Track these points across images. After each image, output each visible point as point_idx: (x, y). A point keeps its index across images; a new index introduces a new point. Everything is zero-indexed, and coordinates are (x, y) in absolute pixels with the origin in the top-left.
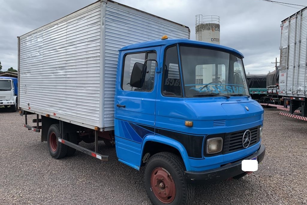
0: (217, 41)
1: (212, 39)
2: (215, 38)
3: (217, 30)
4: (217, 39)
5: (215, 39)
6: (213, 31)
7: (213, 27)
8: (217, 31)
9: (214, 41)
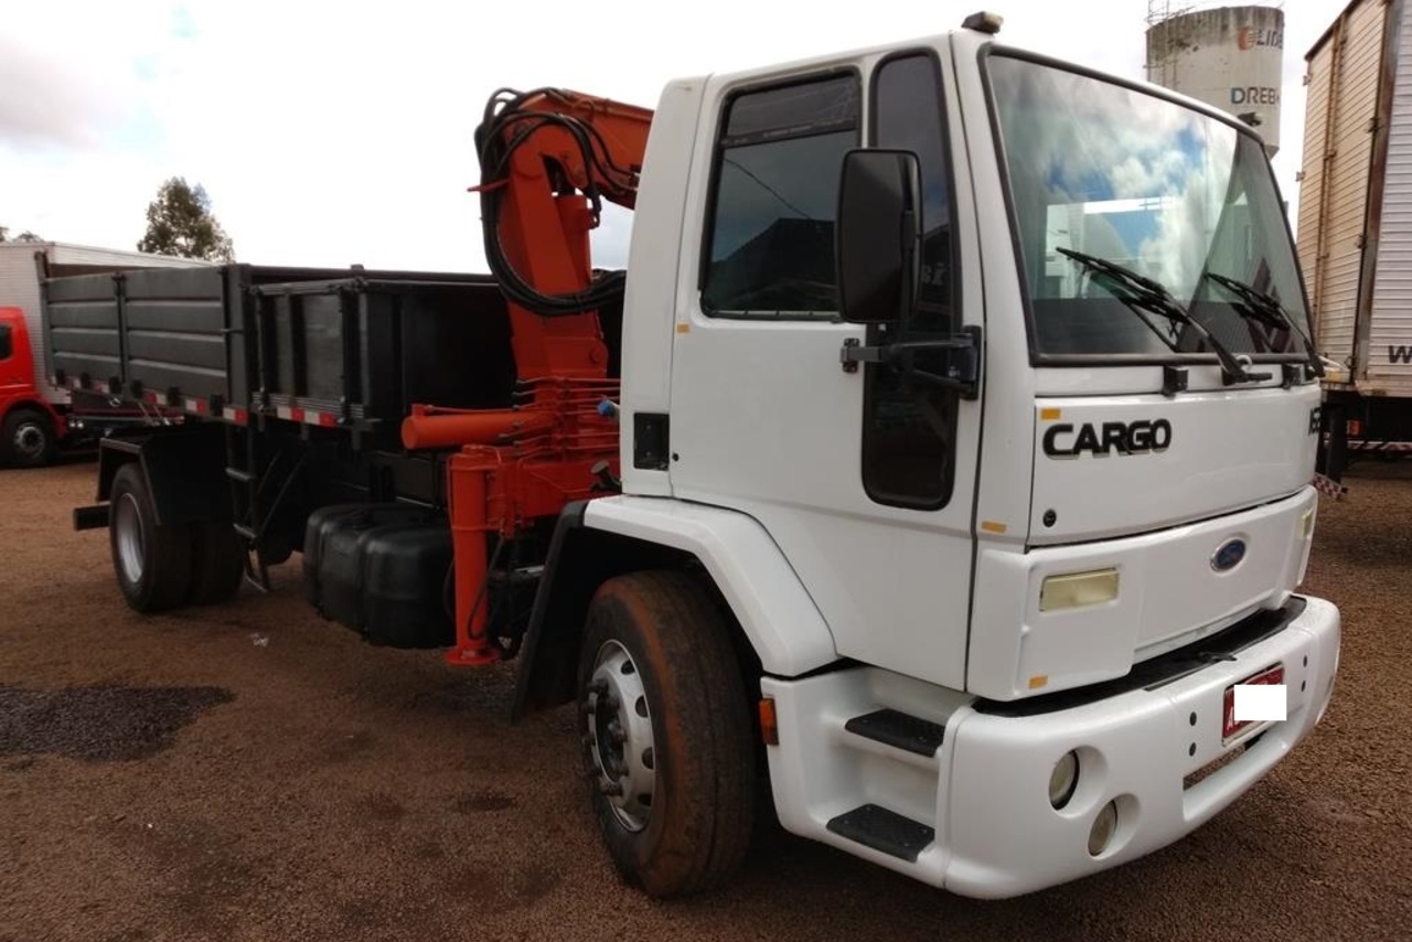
0: (1264, 99)
1: (1234, 90)
2: (1254, 86)
4: (1264, 89)
5: (1253, 93)
6: (1242, 46)
7: (1247, 29)
8: (1265, 48)
9: (1249, 101)
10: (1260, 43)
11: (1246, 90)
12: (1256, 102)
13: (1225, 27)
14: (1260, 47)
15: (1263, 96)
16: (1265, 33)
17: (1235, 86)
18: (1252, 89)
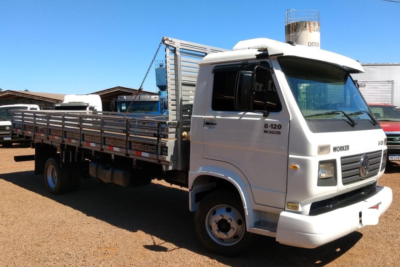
0: (316, 45)
1: (309, 43)
2: (313, 42)
3: (315, 30)
4: (316, 43)
5: (313, 44)
6: (310, 32)
7: (311, 27)
8: (316, 32)
9: (312, 46)
10: (314, 31)
11: (312, 43)
12: (314, 46)
13: (306, 27)
14: (315, 32)
15: (316, 44)
16: (316, 28)
17: (309, 42)
18: (313, 43)
